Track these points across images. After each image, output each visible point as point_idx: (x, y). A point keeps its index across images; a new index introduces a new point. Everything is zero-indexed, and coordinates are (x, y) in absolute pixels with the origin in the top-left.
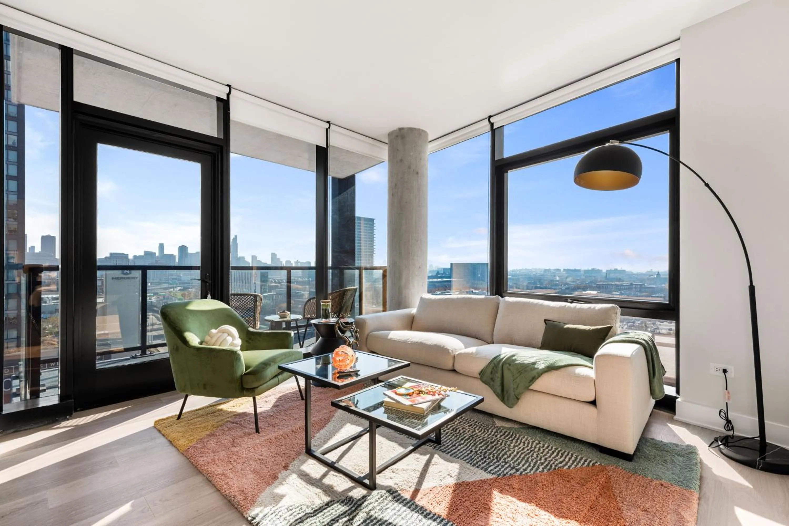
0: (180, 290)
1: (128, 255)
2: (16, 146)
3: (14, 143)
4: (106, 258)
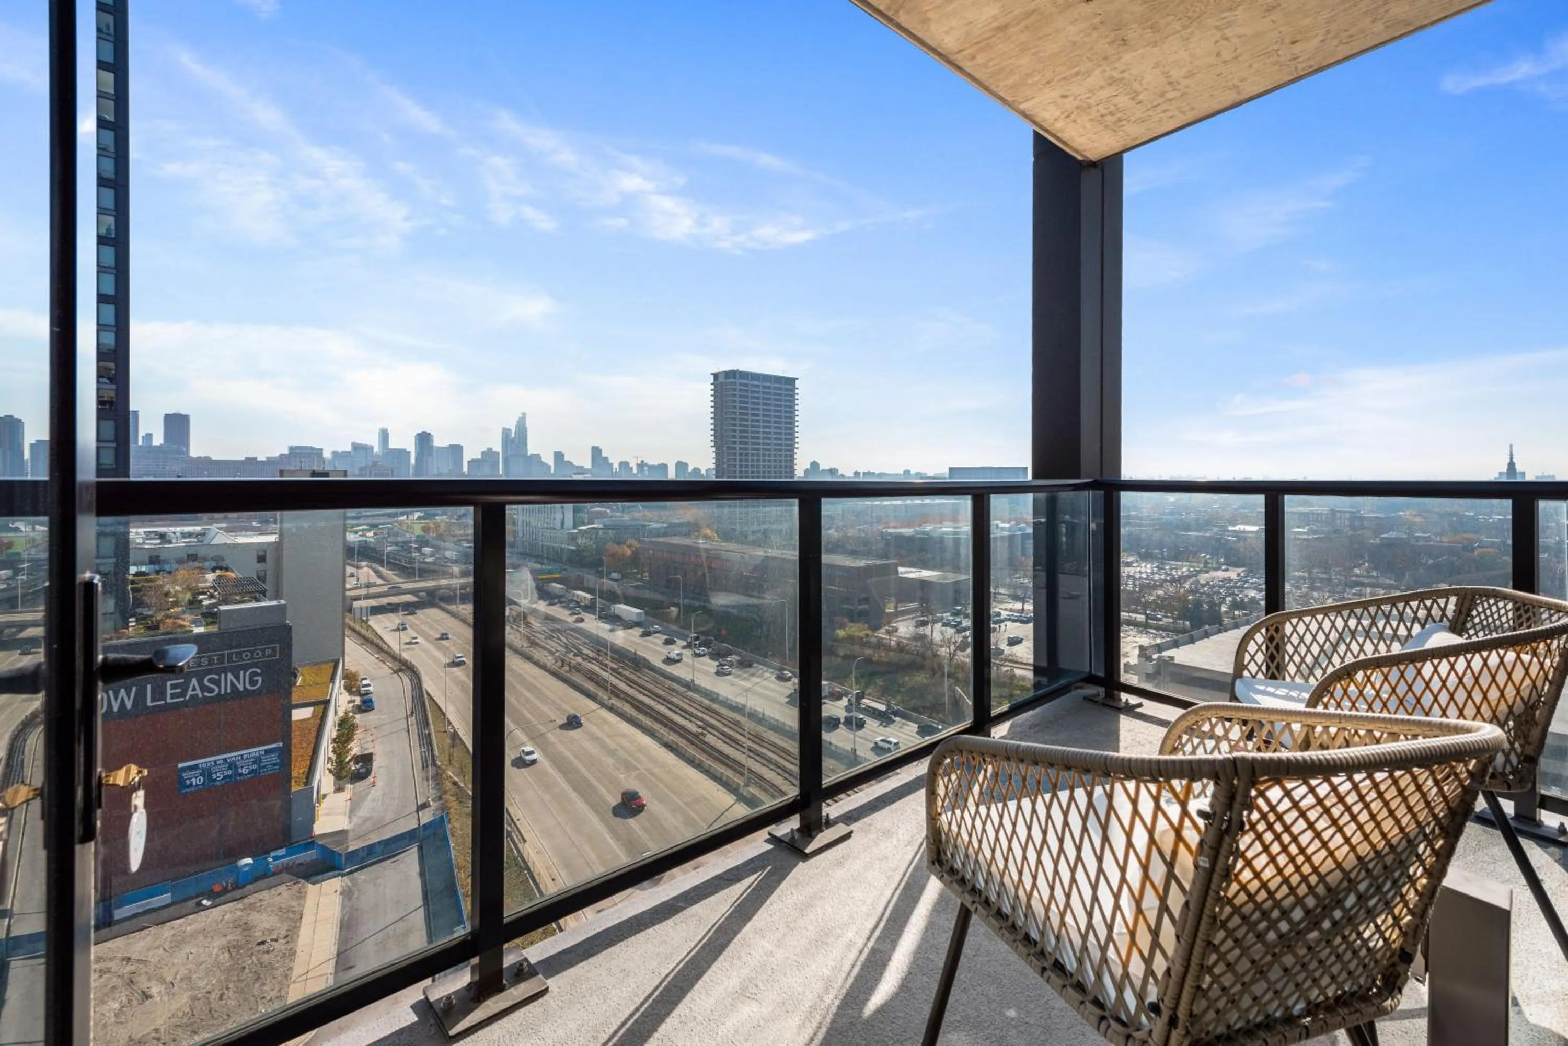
0: (420, 518)
1: (322, 450)
2: (113, 236)
3: (108, 230)
4: (282, 455)
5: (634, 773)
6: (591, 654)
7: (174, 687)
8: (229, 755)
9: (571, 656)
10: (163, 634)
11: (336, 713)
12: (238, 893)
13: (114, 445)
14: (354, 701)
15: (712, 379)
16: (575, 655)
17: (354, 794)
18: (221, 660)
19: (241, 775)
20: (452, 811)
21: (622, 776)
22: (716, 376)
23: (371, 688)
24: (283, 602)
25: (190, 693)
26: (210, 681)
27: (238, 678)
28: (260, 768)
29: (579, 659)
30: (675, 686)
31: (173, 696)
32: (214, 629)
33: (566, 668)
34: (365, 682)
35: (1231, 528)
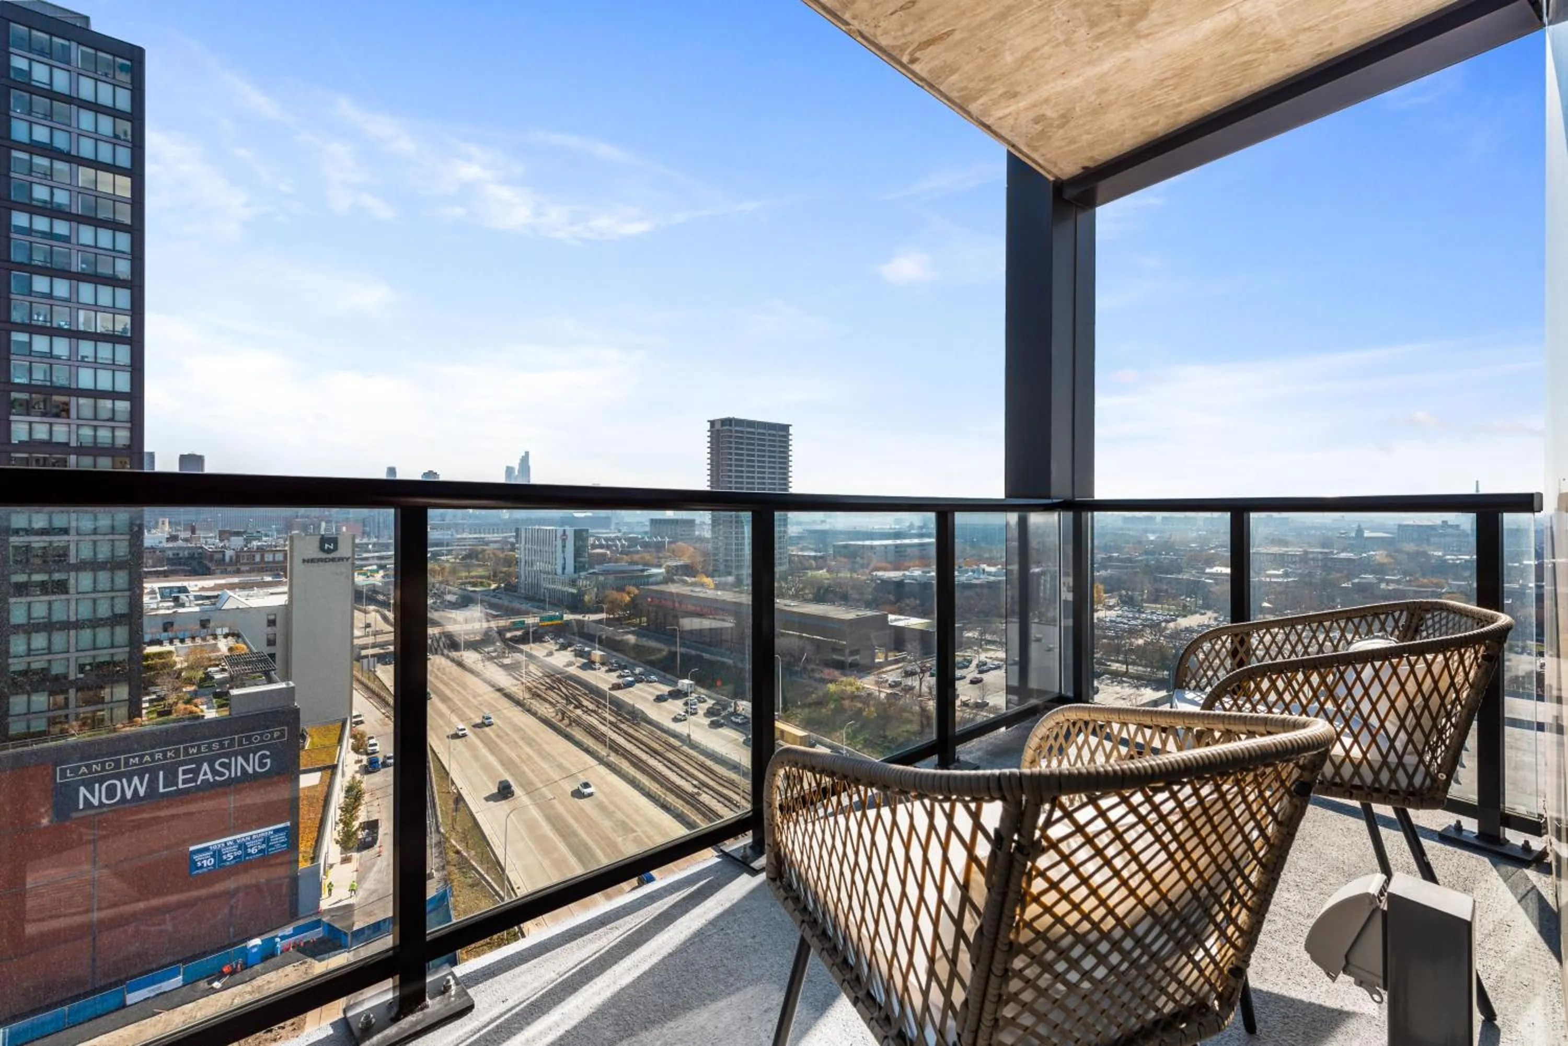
5: (631, 836)
6: (591, 707)
7: (185, 772)
8: (238, 836)
9: (571, 707)
10: (174, 721)
11: (343, 775)
12: (248, 972)
13: (128, 537)
14: (361, 761)
15: (708, 426)
16: (576, 707)
17: (360, 864)
18: (231, 745)
19: (251, 854)
20: (455, 883)
21: (620, 839)
22: (712, 423)
23: (377, 748)
24: (292, 684)
25: (201, 777)
26: (221, 765)
27: (247, 761)
28: (269, 847)
29: (579, 712)
30: (672, 740)
31: (184, 782)
32: (225, 712)
33: (566, 721)
34: (372, 742)
35: (1208, 570)
